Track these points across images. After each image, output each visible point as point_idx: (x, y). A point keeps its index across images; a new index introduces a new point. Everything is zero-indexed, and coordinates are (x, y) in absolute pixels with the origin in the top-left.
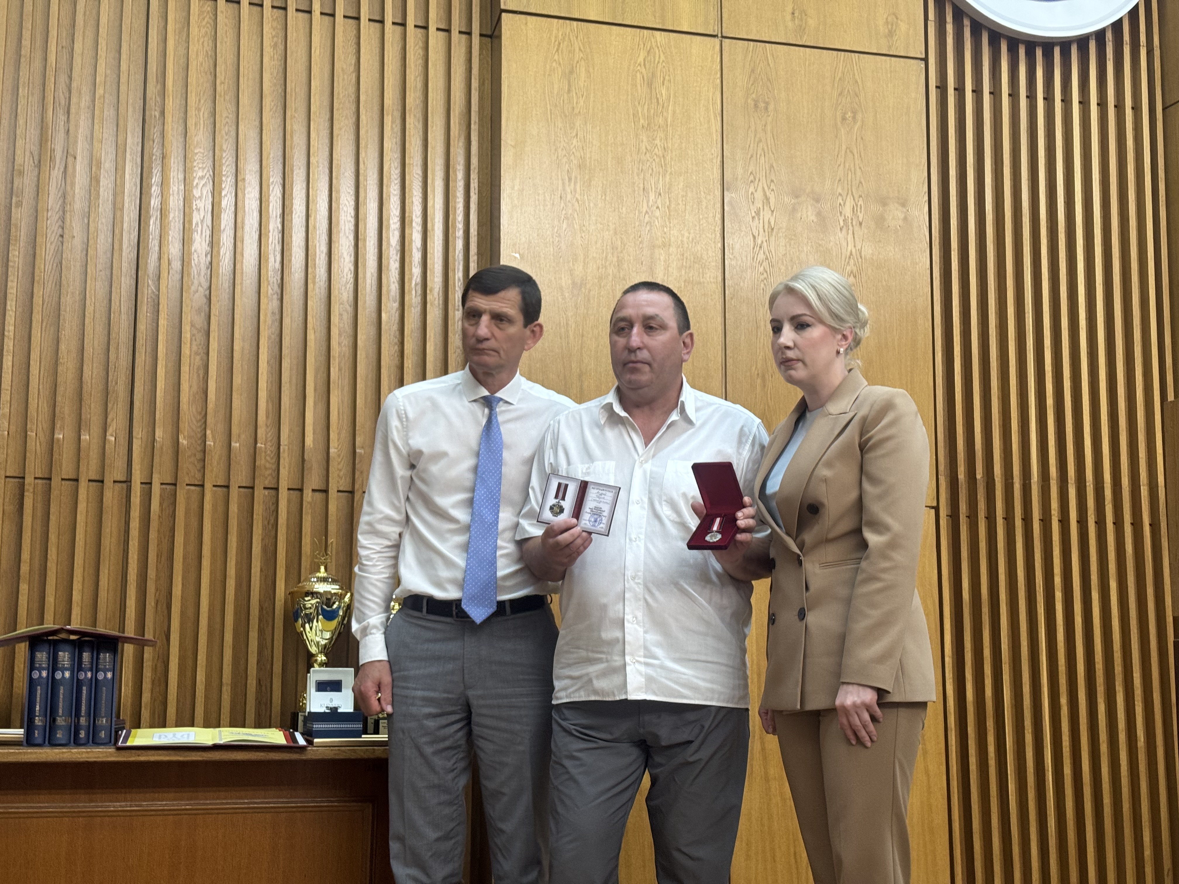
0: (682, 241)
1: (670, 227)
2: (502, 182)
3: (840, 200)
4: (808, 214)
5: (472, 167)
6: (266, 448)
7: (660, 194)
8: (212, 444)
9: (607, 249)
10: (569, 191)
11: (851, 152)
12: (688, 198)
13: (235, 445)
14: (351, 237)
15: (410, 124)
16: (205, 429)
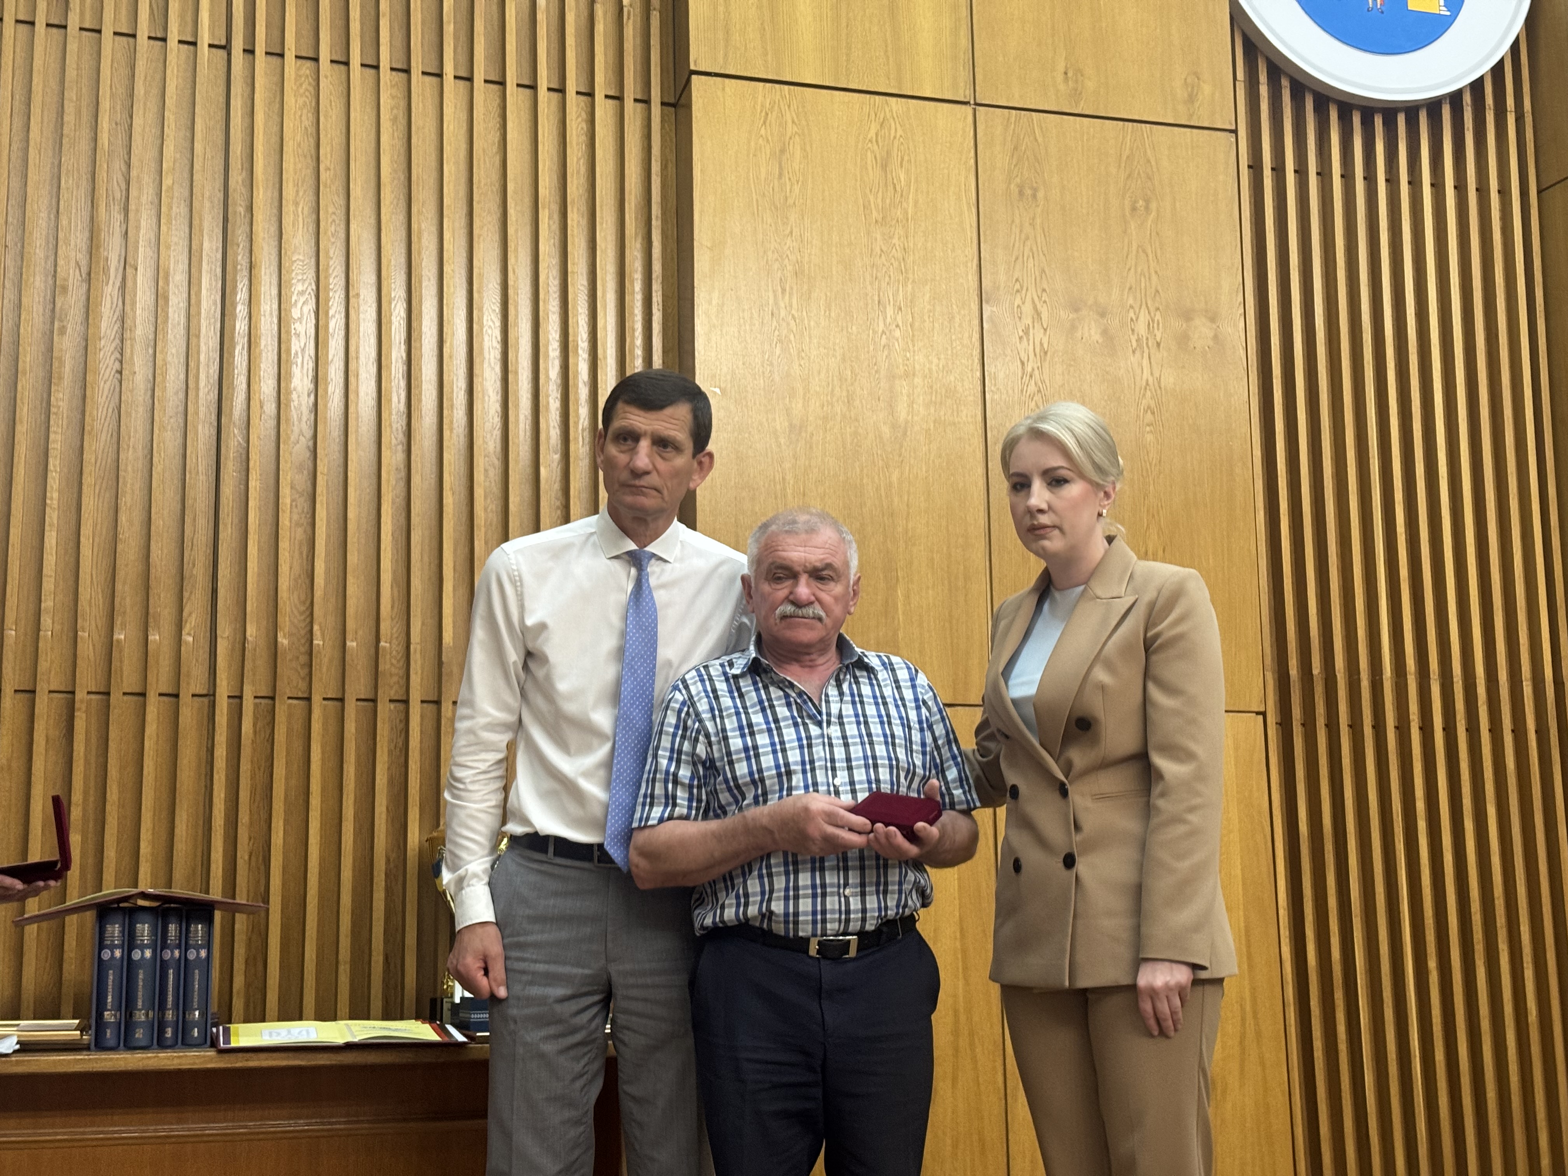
0: (930, 370)
1: (914, 352)
2: (696, 294)
3: (1132, 314)
4: (1091, 331)
5: (654, 276)
6: (391, 648)
7: (900, 309)
8: (321, 643)
9: (833, 380)
10: (783, 305)
11: (1144, 251)
12: (937, 314)
13: (351, 644)
14: (498, 369)
15: (573, 220)
16: (311, 623)
